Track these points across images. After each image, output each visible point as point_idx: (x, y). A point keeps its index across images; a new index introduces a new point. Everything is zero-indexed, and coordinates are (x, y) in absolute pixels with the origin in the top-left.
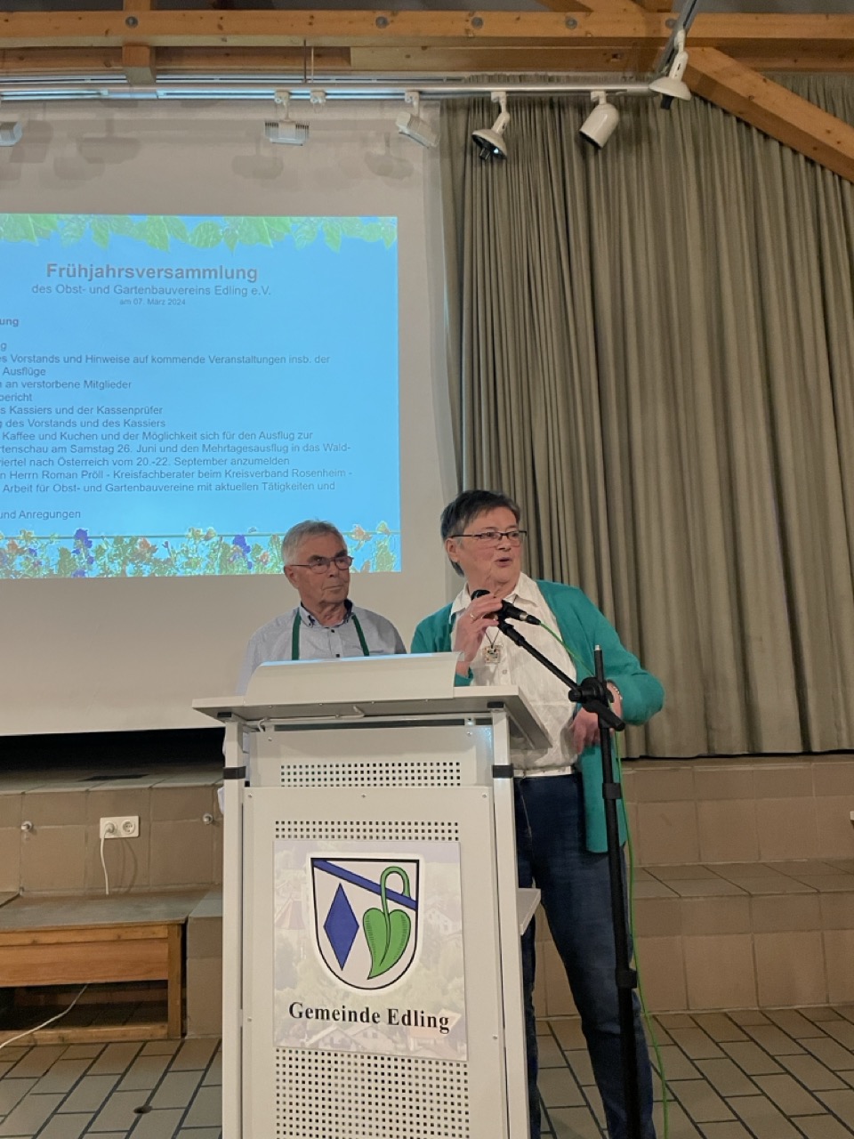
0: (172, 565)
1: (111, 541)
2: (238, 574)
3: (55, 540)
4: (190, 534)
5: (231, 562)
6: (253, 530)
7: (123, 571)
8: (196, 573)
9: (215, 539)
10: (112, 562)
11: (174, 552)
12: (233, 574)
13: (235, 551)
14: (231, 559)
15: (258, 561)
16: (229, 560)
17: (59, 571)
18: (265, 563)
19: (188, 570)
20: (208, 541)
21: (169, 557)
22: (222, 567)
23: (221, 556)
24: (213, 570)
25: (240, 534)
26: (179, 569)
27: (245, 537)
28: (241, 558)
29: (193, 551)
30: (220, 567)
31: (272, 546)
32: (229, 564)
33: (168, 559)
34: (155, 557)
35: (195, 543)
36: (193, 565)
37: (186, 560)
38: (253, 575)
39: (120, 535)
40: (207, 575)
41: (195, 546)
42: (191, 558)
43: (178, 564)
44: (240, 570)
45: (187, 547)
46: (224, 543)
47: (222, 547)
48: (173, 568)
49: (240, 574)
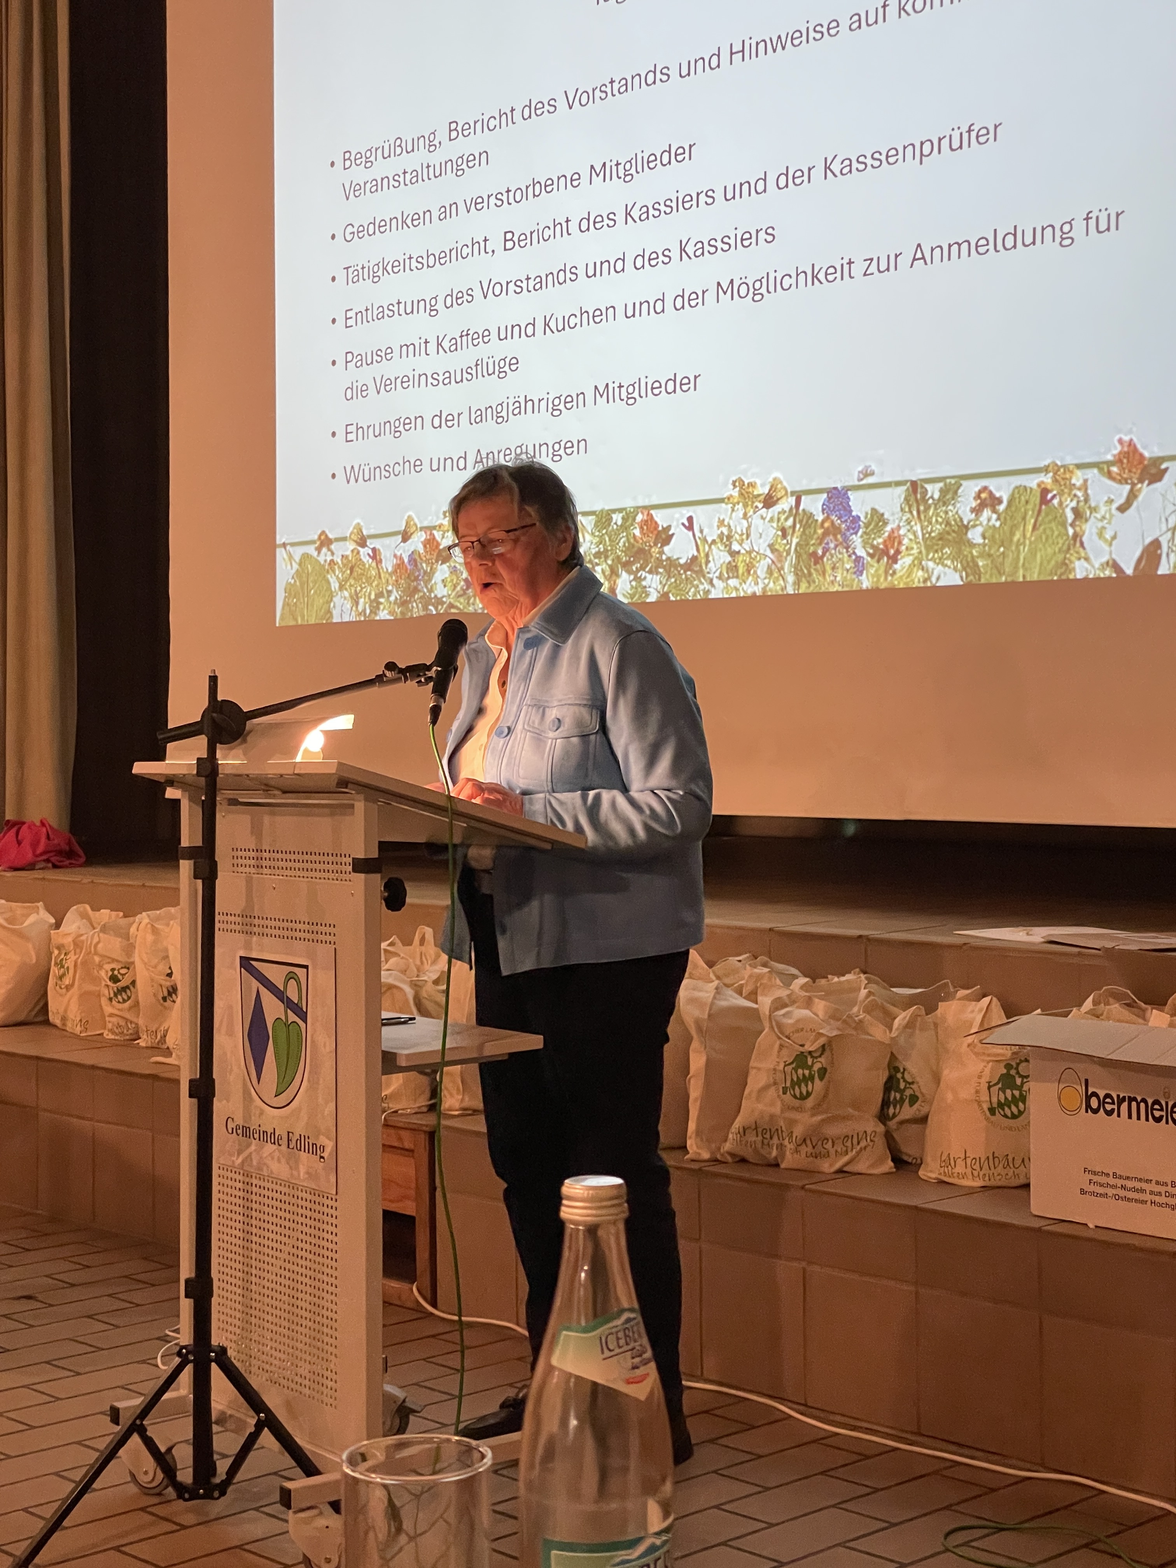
0: (701, 573)
2: (836, 588)
4: (735, 493)
5: (817, 559)
6: (867, 473)
8: (750, 588)
9: (786, 504)
11: (705, 540)
12: (823, 589)
13: (826, 533)
14: (820, 552)
15: (878, 553)
16: (814, 553)
18: (894, 559)
19: (733, 582)
20: (771, 510)
21: (696, 554)
22: (800, 573)
23: (798, 544)
24: (782, 582)
25: (839, 486)
26: (715, 581)
27: (849, 493)
28: (839, 548)
29: (742, 534)
30: (796, 574)
31: (911, 512)
32: (815, 564)
33: (694, 559)
34: (669, 555)
35: (745, 516)
36: (740, 571)
37: (729, 559)
38: (867, 590)
39: (607, 508)
40: (769, 593)
41: (745, 524)
42: (739, 552)
43: (714, 569)
44: (838, 579)
45: (729, 526)
46: (804, 510)
47: (801, 522)
48: (703, 580)
49: (840, 589)
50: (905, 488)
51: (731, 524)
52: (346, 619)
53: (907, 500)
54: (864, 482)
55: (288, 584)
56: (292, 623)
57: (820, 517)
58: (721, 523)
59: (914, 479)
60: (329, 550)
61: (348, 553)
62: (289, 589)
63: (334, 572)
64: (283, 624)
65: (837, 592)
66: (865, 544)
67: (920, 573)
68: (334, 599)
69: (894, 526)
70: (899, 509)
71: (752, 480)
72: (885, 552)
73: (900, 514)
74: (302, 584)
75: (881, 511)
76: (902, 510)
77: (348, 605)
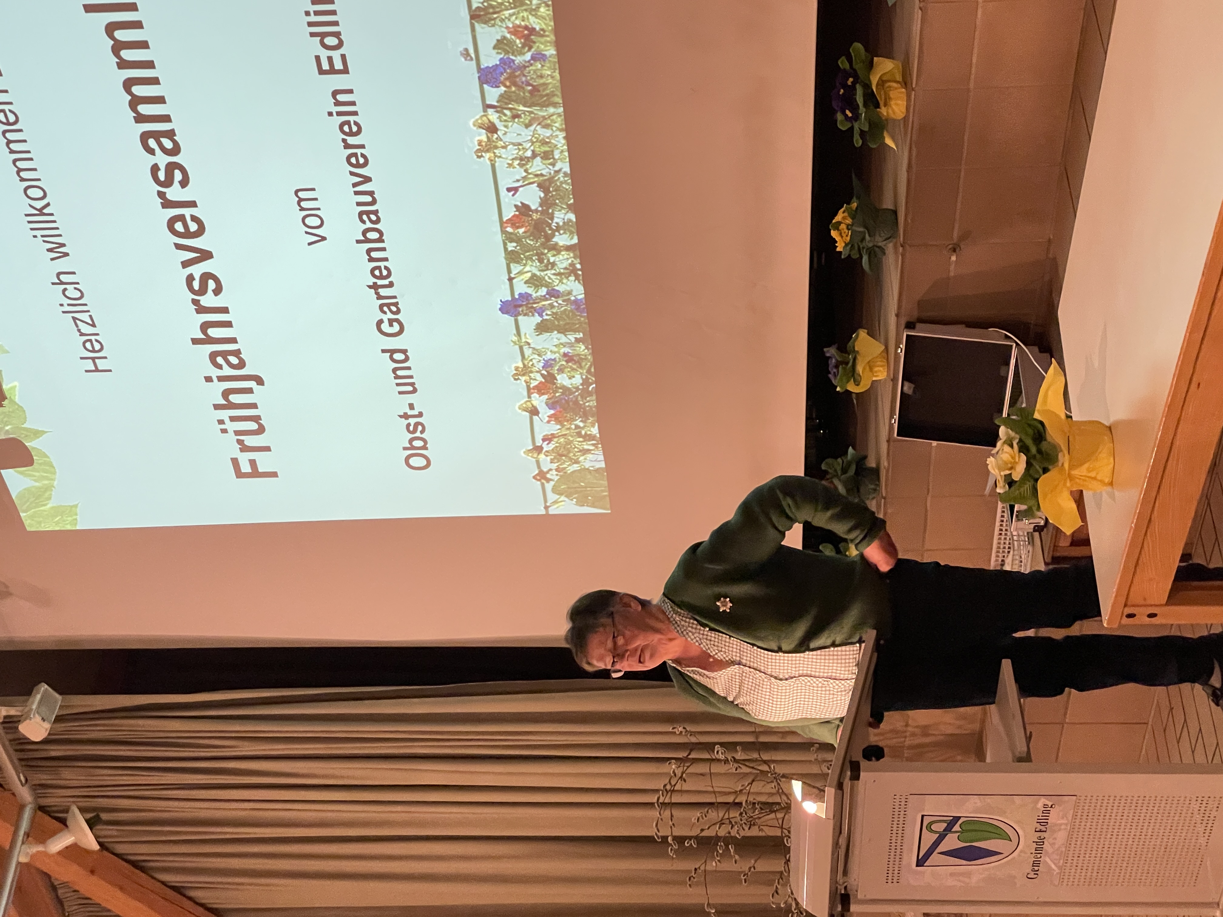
0: (551, 180)
1: (516, 268)
2: (557, 75)
3: (523, 340)
4: (487, 156)
5: (535, 89)
6: (466, 54)
7: (568, 248)
8: (560, 141)
9: (493, 116)
10: (553, 264)
11: (524, 178)
12: (558, 84)
13: (514, 84)
14: (530, 88)
15: (528, 43)
16: (531, 92)
17: (575, 331)
18: (532, 31)
19: (557, 155)
20: (498, 127)
21: (536, 184)
22: (547, 103)
23: (525, 106)
24: (554, 117)
25: (477, 75)
26: (557, 168)
27: (482, 67)
28: (525, 72)
29: (519, 149)
30: (547, 106)
31: (495, 19)
32: (539, 91)
33: (540, 186)
34: (537, 205)
35: (504, 147)
36: (547, 149)
37: (538, 159)
38: (558, 50)
39: (503, 255)
40: (564, 126)
41: (509, 147)
42: (533, 151)
43: (547, 170)
44: (549, 73)
45: (513, 159)
46: (498, 102)
47: (507, 104)
48: (556, 178)
49: (557, 71)
50: (476, 25)
51: (510, 158)
52: (602, 457)
53: (485, 23)
54: (473, 56)
55: (577, 504)
56: (608, 499)
57: (503, 89)
58: (510, 165)
59: (469, 17)
60: (548, 472)
61: (549, 458)
62: (580, 503)
63: (565, 468)
64: (608, 506)
65: (560, 73)
66: (522, 54)
67: (542, 10)
68: (587, 467)
69: (505, 30)
70: (493, 28)
71: (476, 143)
72: (527, 38)
73: (497, 27)
74: (576, 492)
75: (495, 42)
76: (493, 26)
77: (589, 456)
